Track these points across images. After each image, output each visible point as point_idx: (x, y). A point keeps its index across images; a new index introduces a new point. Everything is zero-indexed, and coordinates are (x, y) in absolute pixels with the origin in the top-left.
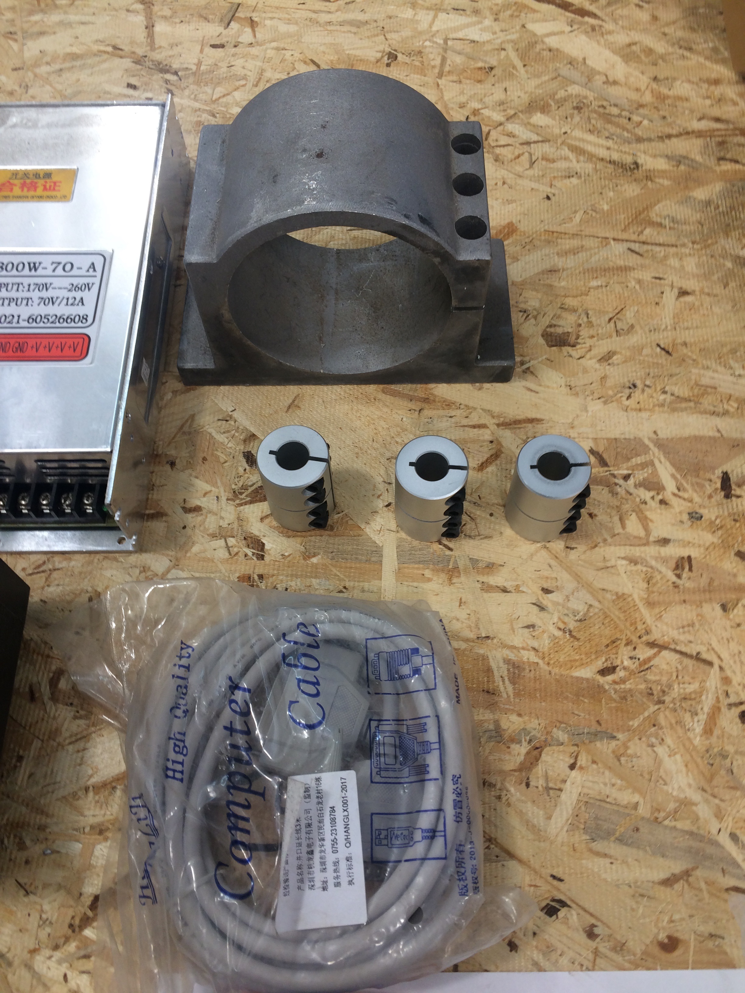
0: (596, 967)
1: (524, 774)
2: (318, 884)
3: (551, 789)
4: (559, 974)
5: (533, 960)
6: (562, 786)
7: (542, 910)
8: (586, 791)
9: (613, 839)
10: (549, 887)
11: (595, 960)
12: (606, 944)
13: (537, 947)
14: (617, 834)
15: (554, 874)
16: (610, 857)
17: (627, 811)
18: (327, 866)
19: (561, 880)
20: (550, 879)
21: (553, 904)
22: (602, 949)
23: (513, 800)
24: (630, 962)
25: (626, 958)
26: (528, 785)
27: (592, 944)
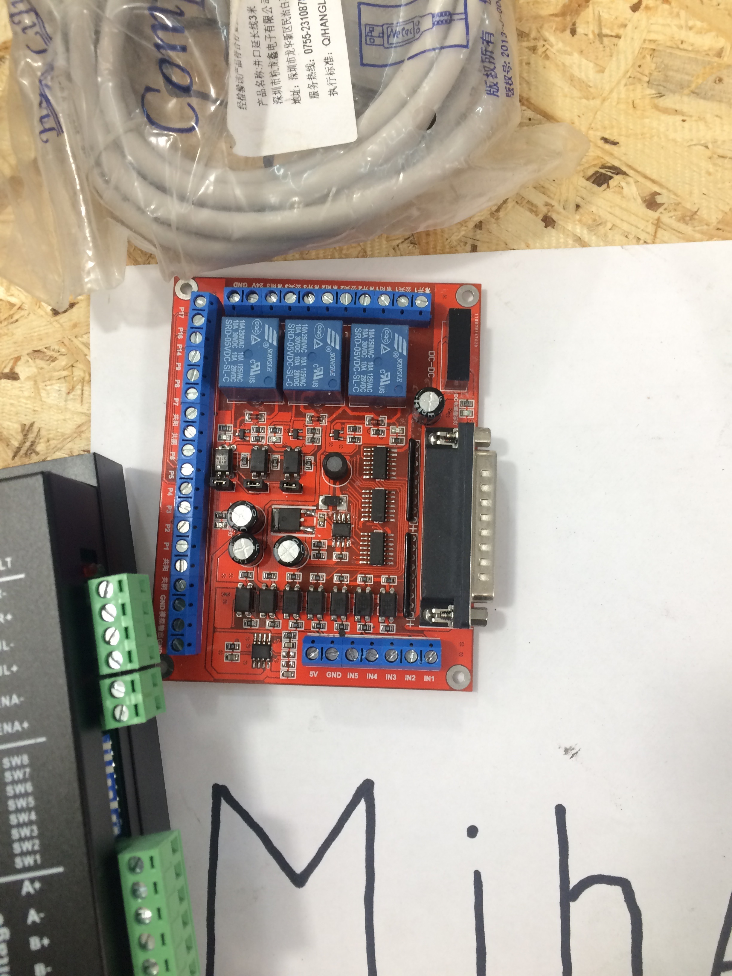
0: (657, 240)
1: (568, 18)
2: (287, 95)
3: (607, 36)
4: (609, 249)
5: (575, 235)
6: (621, 32)
7: (588, 179)
8: (653, 36)
9: (686, 91)
10: (599, 153)
11: (656, 232)
12: (672, 214)
13: (580, 221)
14: (693, 86)
15: (607, 136)
16: (683, 114)
17: (707, 59)
18: (298, 71)
19: (615, 143)
20: (601, 143)
21: (603, 171)
22: (665, 218)
23: (552, 52)
24: (702, 233)
25: (697, 228)
26: (573, 32)
27: (653, 215)
